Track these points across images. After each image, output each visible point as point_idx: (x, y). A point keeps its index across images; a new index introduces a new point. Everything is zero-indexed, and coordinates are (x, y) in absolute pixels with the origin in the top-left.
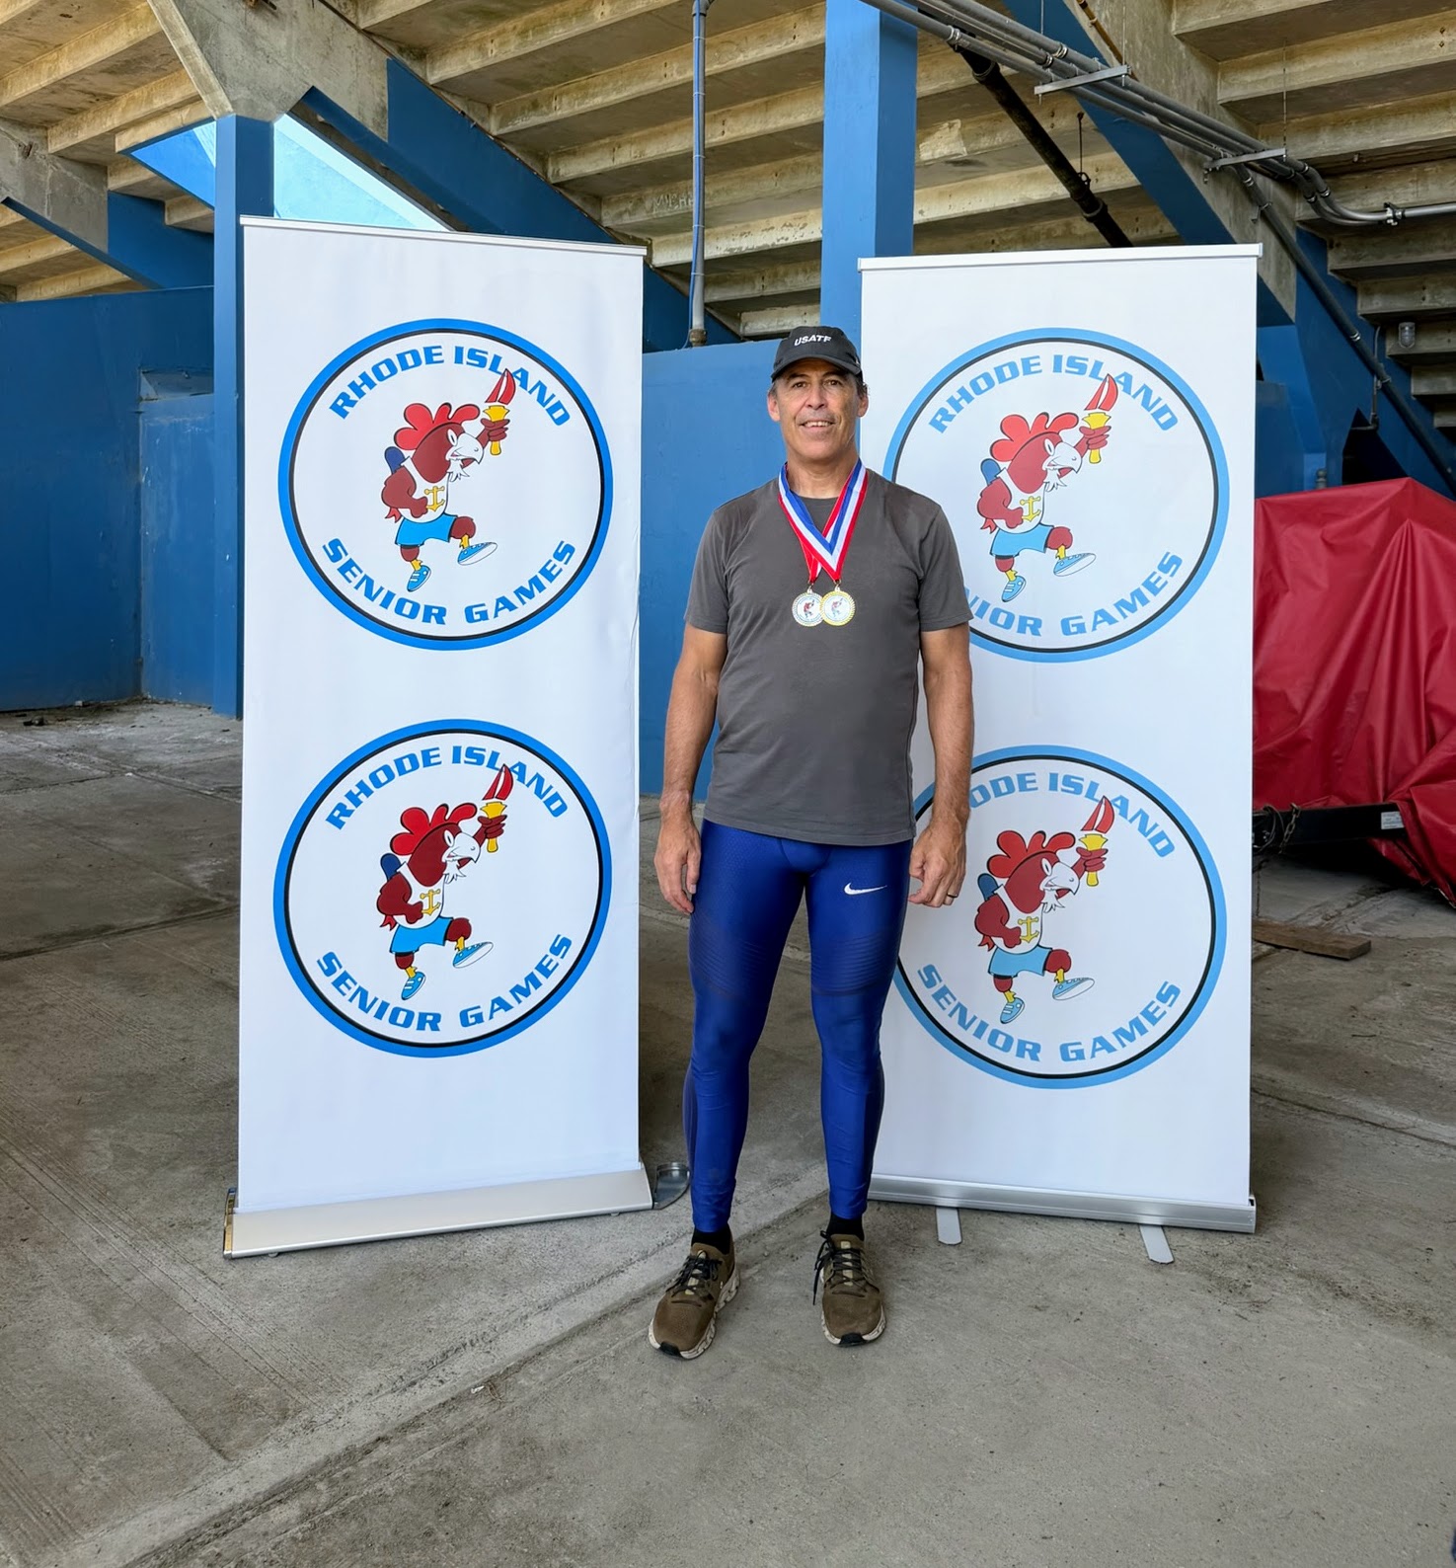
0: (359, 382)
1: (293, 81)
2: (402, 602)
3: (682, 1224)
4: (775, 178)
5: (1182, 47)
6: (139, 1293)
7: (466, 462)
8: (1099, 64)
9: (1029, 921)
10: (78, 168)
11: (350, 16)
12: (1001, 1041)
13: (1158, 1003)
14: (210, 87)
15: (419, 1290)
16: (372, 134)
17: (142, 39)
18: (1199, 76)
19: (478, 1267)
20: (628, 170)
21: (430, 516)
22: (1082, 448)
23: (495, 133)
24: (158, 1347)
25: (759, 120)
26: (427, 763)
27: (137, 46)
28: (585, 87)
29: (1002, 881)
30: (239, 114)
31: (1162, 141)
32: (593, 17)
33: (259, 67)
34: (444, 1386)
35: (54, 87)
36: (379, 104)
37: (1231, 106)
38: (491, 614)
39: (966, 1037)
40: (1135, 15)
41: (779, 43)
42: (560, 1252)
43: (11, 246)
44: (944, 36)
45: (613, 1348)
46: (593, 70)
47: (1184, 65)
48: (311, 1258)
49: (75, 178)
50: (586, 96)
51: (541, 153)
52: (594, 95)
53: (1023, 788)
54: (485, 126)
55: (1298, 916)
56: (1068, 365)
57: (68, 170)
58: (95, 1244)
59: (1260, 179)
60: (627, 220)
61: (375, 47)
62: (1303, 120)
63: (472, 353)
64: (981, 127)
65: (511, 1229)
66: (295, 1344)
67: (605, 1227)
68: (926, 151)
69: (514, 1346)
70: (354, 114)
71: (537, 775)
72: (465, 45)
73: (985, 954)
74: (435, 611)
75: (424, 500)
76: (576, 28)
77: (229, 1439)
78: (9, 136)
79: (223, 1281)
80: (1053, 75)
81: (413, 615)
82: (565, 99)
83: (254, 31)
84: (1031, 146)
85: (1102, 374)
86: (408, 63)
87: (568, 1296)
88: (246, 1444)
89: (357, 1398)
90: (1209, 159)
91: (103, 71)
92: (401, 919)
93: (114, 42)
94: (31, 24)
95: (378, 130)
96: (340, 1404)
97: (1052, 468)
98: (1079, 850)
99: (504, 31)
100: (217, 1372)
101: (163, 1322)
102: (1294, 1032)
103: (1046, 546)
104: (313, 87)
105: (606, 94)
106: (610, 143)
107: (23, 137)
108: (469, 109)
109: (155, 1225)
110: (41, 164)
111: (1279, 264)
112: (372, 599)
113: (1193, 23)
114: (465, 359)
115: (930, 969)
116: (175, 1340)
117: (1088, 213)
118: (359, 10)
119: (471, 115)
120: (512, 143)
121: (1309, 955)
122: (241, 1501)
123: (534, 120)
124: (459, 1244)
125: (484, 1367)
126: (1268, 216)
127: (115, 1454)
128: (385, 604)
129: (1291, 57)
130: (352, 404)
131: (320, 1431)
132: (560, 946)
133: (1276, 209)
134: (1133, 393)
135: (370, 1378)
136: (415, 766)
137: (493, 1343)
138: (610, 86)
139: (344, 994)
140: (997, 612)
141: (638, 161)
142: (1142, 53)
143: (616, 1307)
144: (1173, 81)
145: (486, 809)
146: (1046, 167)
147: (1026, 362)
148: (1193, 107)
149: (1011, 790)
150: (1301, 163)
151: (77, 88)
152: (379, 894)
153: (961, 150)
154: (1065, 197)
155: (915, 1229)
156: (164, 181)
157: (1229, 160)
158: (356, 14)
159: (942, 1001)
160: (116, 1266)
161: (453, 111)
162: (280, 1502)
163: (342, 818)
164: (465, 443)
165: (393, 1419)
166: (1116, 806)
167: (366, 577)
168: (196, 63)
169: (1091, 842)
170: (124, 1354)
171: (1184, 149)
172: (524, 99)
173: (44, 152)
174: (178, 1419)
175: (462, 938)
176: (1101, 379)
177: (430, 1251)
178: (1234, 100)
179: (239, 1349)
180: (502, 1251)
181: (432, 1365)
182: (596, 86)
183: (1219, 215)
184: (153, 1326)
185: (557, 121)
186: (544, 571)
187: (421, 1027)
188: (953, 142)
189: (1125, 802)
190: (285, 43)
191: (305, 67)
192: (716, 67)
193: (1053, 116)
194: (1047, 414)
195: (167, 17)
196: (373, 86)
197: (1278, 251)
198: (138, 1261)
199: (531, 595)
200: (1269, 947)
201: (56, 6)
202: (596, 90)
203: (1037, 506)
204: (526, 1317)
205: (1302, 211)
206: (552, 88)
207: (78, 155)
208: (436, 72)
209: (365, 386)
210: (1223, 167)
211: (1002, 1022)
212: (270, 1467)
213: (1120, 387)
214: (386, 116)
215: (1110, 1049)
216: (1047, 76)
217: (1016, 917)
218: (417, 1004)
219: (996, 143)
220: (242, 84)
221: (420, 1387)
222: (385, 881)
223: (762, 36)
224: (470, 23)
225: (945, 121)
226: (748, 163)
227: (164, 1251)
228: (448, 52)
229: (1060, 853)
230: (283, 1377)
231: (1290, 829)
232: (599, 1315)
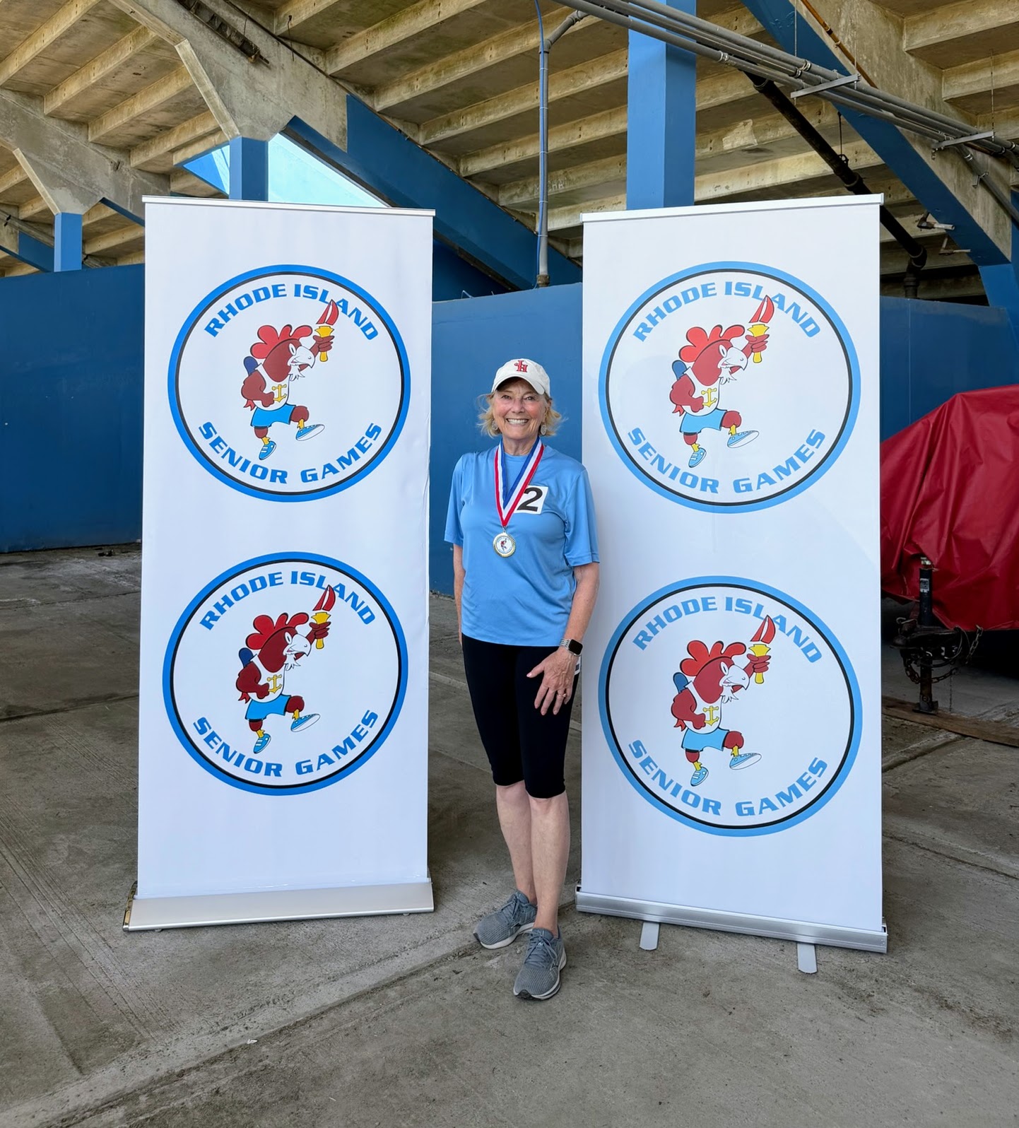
0: (226, 311)
1: (281, 113)
2: (255, 467)
3: (450, 923)
4: (619, 167)
5: (912, 59)
6: (57, 952)
7: (303, 367)
8: (838, 74)
9: (711, 709)
10: (151, 177)
11: (321, 66)
12: (691, 799)
13: (810, 774)
14: (225, 118)
15: (249, 961)
16: (335, 146)
17: (186, 87)
18: (926, 81)
19: (295, 947)
20: (514, 166)
21: (276, 406)
22: (748, 351)
23: (422, 144)
24: (58, 990)
25: (605, 126)
26: (273, 584)
27: (183, 92)
28: (484, 108)
29: (691, 679)
30: (244, 136)
31: (897, 129)
32: (484, 59)
33: (258, 103)
34: (247, 1032)
35: (133, 122)
36: (341, 127)
37: (953, 102)
38: (320, 476)
39: (665, 795)
40: (873, 37)
41: (615, 70)
42: (356, 939)
43: (113, 230)
44: (717, 58)
45: (376, 1012)
46: (488, 96)
47: (914, 73)
48: (180, 933)
49: (149, 183)
50: (482, 115)
51: (456, 156)
52: (489, 114)
53: (706, 608)
54: (415, 139)
55: (985, 713)
56: (736, 289)
57: (144, 178)
58: (38, 915)
59: (979, 155)
60: (516, 200)
61: (338, 87)
62: (1011, 110)
63: (307, 289)
64: (767, 124)
65: (326, 921)
66: (152, 994)
67: (395, 922)
68: (727, 143)
69: (304, 1006)
70: (323, 134)
71: (353, 593)
72: (399, 83)
73: (679, 734)
74: (279, 474)
75: (272, 394)
76: (473, 67)
77: (87, 1059)
78: (105, 156)
79: (117, 946)
80: (804, 83)
81: (263, 477)
82: (469, 118)
83: (254, 79)
84: (802, 137)
85: (762, 296)
86: (361, 97)
87: (352, 972)
88: (100, 1064)
89: (184, 1037)
90: (936, 141)
91: (162, 111)
92: (253, 696)
93: (168, 91)
94: (115, 80)
95: (340, 144)
96: (170, 1040)
97: (725, 366)
98: (749, 656)
99: (425, 72)
100: (93, 1011)
101: (67, 973)
102: (960, 801)
103: (721, 425)
104: (295, 116)
105: (496, 113)
106: (502, 147)
107: (114, 157)
108: (404, 128)
109: (81, 904)
110: (126, 175)
111: (997, 218)
112: (234, 465)
113: (919, 42)
114: (302, 293)
115: (638, 744)
116: (72, 986)
117: (847, 184)
118: (327, 62)
119: (406, 132)
120: (434, 150)
121: (987, 743)
122: (84, 1104)
123: (449, 133)
124: (286, 929)
125: (281, 1019)
126: (985, 181)
127: (8, 1065)
128: (243, 469)
129: (997, 64)
130: (221, 326)
131: (151, 1059)
132: (370, 718)
133: (993, 179)
134: (785, 309)
135: (195, 1022)
136: (264, 585)
137: (290, 1003)
138: (500, 107)
139: (212, 748)
140: (685, 475)
141: (521, 159)
142: (879, 65)
143: (387, 982)
144: (905, 85)
145: (316, 617)
146: (815, 153)
147: (705, 288)
148: (921, 104)
149: (697, 609)
150: (1009, 142)
151: (146, 122)
152: (238, 677)
153: (753, 141)
154: (830, 174)
155: (624, 937)
156: (207, 185)
157: (952, 141)
158: (325, 65)
159: (647, 768)
160: (48, 931)
161: (393, 129)
162: (111, 1107)
163: (211, 622)
164: (302, 353)
165: (206, 1053)
166: (777, 623)
167: (230, 449)
168: (215, 102)
169: (759, 650)
170: (35, 993)
171: (915, 135)
172: (443, 118)
173: (128, 166)
174: (58, 1042)
175: (297, 710)
176: (761, 299)
177: (264, 935)
178: (954, 97)
179: (112, 995)
180: (315, 936)
181: (242, 1016)
182: (490, 107)
183: (944, 182)
184: (60, 975)
185: (463, 133)
186: (358, 445)
187: (267, 773)
188: (747, 136)
189: (783, 620)
190: (275, 86)
191: (289, 102)
192: (571, 90)
193: (820, 114)
194: (721, 326)
195: (195, 72)
196: (337, 115)
197: (996, 208)
198: (63, 929)
199: (349, 463)
200: (956, 736)
201: (130, 68)
202: (490, 110)
203: (714, 395)
204: (318, 985)
205: (1013, 177)
206: (461, 110)
207: (151, 168)
208: (380, 103)
209: (230, 313)
210: (947, 148)
211: (692, 785)
212: (109, 1081)
213: (776, 305)
214: (346, 134)
215: (774, 808)
216: (798, 84)
217: (701, 707)
218: (265, 757)
219: (778, 136)
220: (246, 116)
221: (231, 1031)
222: (242, 668)
223: (603, 67)
224: (402, 67)
225: (741, 121)
226: (600, 158)
227: (82, 923)
228: (388, 89)
229: (735, 658)
230: (136, 1017)
231: (975, 645)
232: (373, 987)
